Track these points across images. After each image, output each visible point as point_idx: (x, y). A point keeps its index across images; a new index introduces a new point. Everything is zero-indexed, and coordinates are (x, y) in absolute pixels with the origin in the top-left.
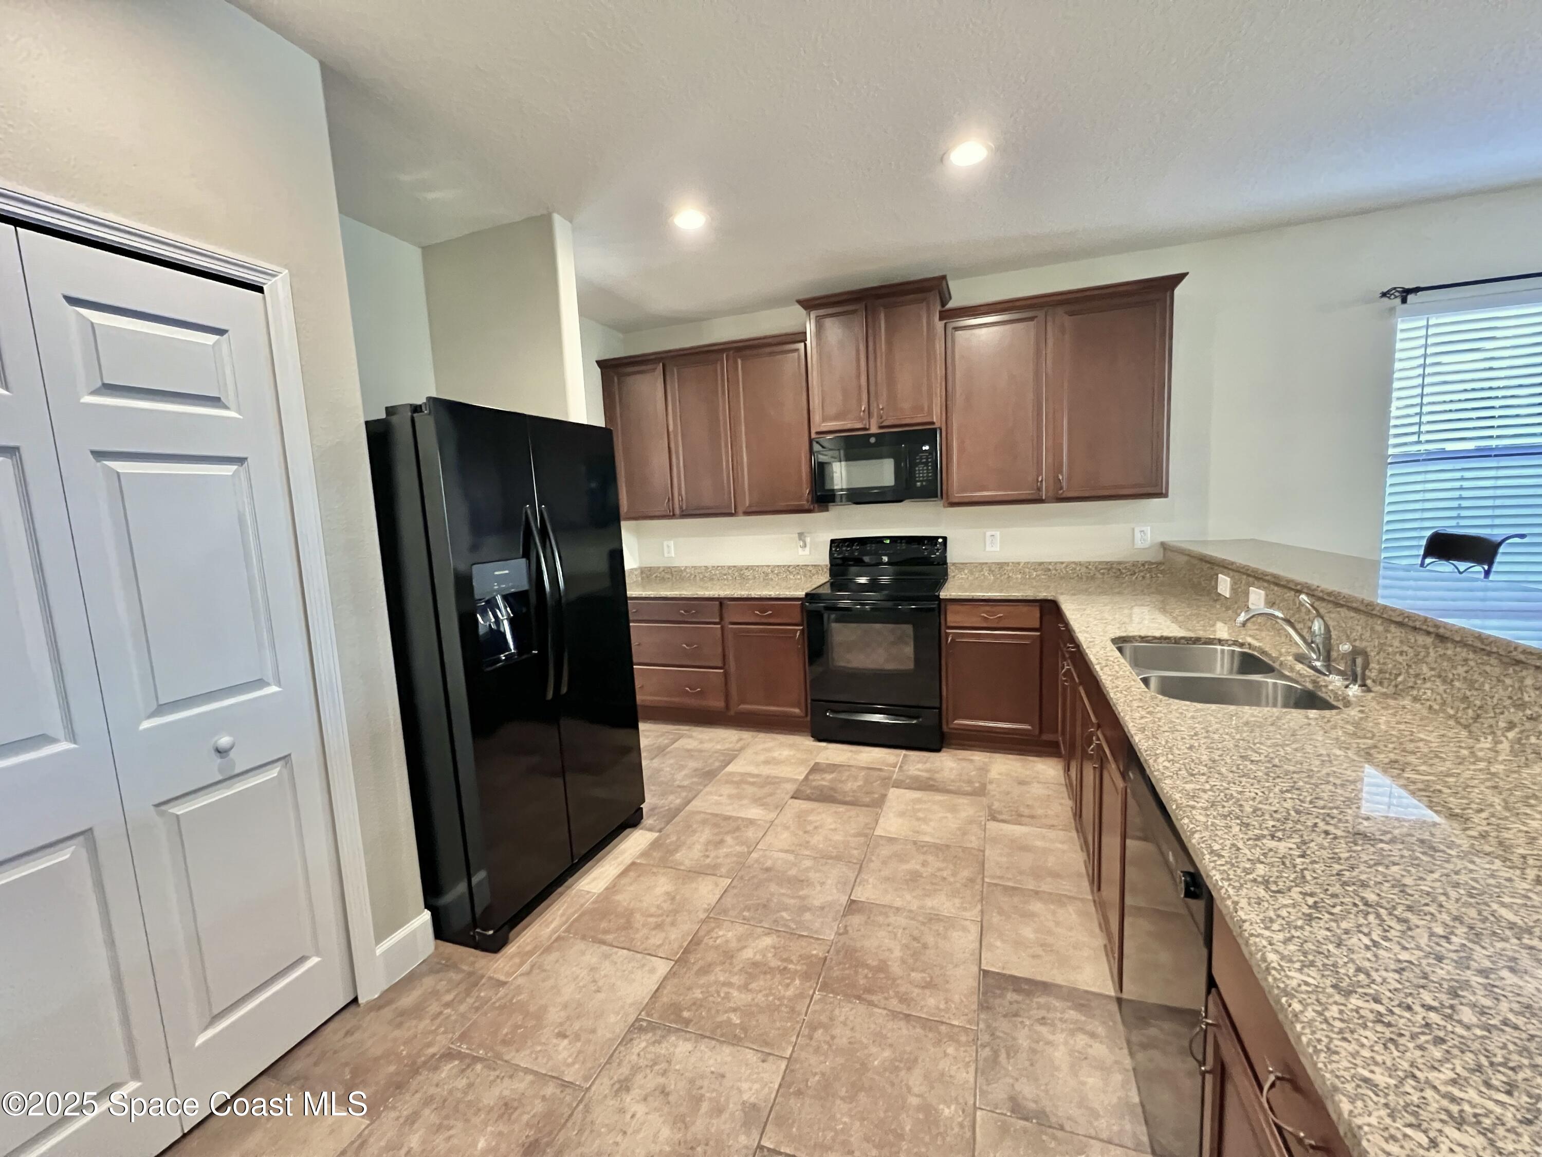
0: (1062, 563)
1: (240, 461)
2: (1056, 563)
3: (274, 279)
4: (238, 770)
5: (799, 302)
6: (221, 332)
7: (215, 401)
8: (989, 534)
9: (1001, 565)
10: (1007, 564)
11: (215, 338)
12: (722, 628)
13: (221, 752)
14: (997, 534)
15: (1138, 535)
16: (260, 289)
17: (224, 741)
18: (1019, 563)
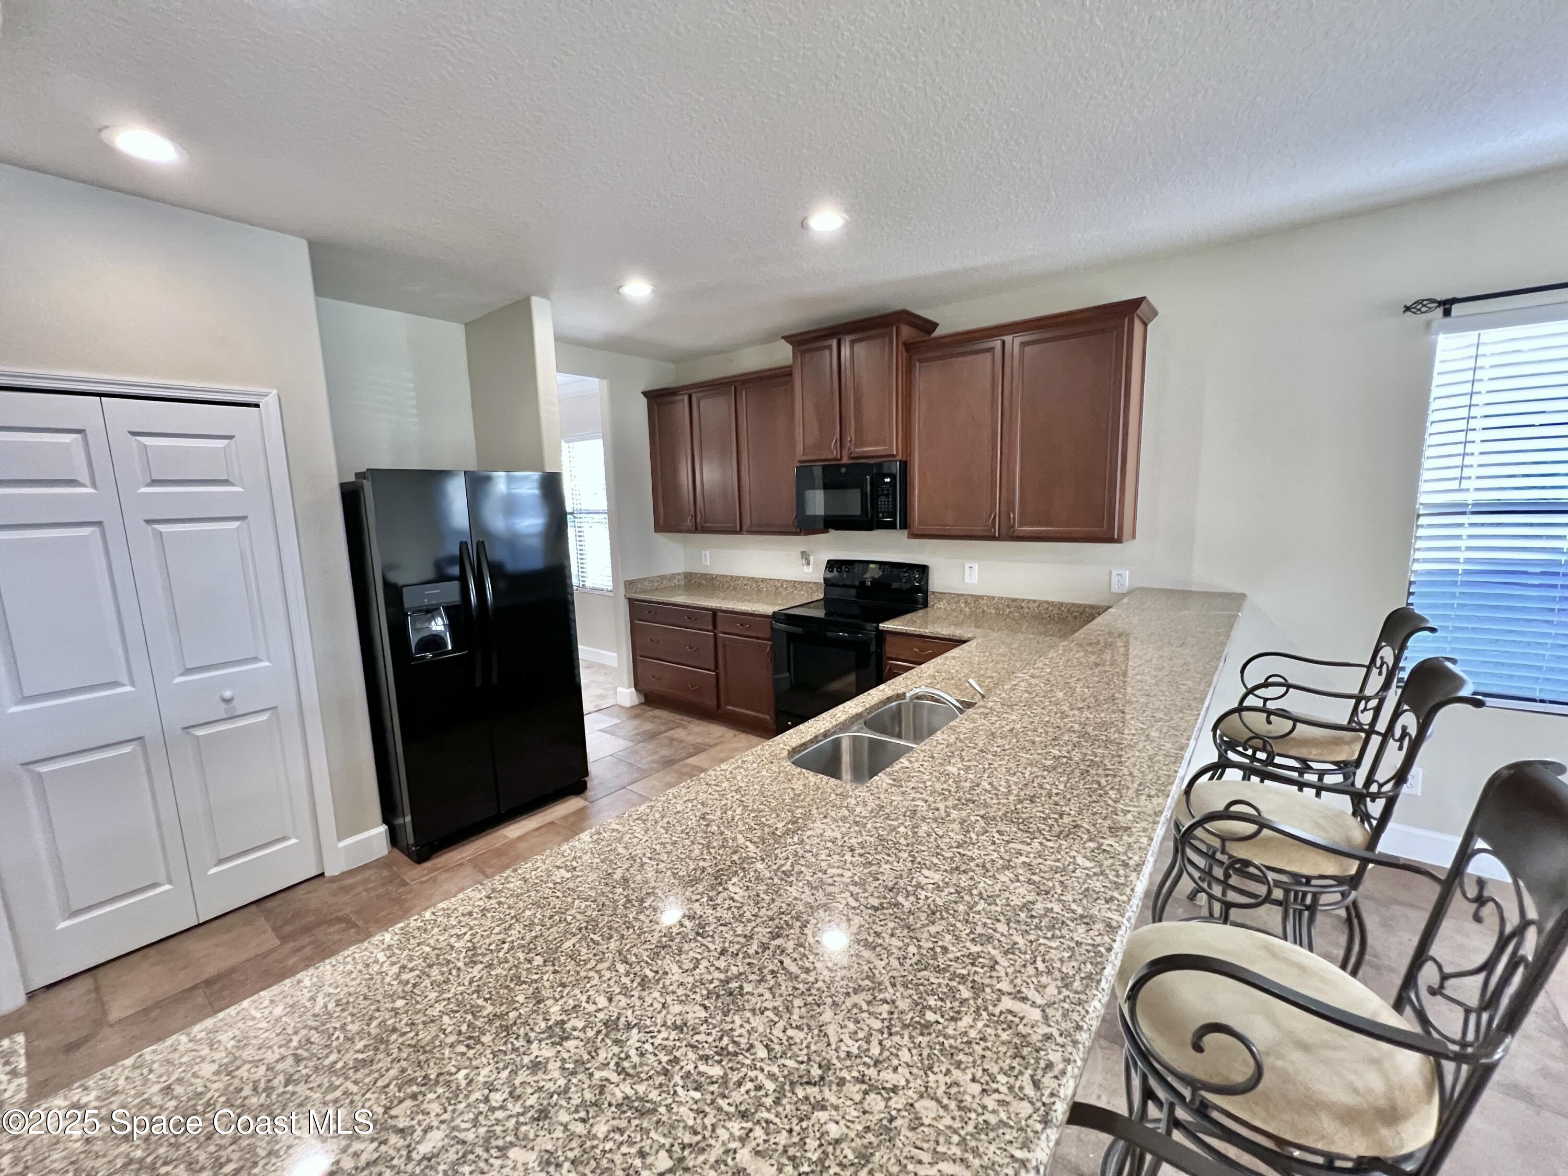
0: (1035, 601)
1: (243, 518)
2: (1029, 601)
3: (266, 398)
4: (238, 713)
5: (784, 338)
6: (230, 437)
7: (226, 482)
8: (967, 565)
9: (977, 598)
10: (982, 597)
11: (227, 441)
12: (715, 636)
13: (227, 701)
14: (976, 566)
15: (1115, 579)
16: (257, 406)
17: (228, 694)
18: (993, 598)
